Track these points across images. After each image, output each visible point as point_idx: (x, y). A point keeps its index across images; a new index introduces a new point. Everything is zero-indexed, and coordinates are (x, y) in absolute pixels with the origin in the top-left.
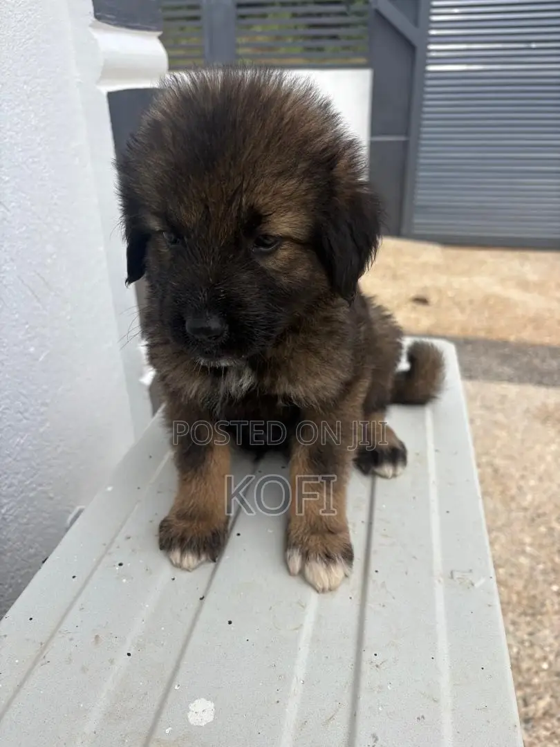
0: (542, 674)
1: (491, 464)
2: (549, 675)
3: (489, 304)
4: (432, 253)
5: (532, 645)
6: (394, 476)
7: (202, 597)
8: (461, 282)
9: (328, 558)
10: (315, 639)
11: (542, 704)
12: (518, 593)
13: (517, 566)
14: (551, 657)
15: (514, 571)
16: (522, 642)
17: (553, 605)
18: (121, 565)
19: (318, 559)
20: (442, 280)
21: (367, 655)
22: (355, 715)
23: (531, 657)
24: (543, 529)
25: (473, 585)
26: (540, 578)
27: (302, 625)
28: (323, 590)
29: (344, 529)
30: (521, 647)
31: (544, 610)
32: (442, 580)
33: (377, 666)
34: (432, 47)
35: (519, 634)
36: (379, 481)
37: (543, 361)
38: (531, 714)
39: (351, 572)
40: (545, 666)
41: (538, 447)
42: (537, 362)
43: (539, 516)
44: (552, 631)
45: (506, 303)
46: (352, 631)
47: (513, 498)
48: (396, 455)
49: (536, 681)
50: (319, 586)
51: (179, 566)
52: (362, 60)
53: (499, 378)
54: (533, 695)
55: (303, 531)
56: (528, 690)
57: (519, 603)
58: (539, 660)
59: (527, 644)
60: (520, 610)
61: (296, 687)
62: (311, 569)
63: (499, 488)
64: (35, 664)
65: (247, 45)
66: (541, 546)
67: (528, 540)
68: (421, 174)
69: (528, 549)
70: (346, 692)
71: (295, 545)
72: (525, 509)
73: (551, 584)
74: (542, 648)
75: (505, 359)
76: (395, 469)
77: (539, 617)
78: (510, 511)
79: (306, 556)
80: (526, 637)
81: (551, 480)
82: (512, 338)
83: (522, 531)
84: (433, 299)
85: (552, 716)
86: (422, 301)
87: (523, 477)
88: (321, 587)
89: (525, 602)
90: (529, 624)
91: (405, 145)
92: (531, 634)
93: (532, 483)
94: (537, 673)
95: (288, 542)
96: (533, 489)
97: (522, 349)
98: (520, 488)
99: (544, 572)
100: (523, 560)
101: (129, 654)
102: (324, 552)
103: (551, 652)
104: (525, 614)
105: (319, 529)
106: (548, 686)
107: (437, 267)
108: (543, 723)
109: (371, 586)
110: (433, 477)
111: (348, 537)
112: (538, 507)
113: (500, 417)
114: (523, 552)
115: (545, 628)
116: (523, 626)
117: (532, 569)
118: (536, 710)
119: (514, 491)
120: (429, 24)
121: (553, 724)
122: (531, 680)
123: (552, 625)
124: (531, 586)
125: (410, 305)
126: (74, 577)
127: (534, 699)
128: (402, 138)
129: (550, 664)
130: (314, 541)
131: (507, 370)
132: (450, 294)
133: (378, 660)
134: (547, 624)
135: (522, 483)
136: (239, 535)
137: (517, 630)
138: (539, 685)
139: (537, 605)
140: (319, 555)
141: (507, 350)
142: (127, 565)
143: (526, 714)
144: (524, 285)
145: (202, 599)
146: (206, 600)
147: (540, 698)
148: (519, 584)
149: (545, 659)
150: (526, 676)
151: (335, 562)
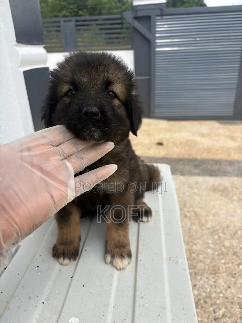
0: (221, 299)
1: (193, 211)
2: (223, 299)
3: (188, 144)
4: (163, 124)
5: (215, 287)
6: (147, 221)
7: (72, 277)
8: (176, 135)
9: (122, 256)
10: (118, 290)
11: (221, 312)
12: (208, 265)
13: (207, 253)
14: (224, 291)
15: (206, 256)
16: (211, 286)
17: (223, 268)
18: (38, 267)
19: (118, 257)
20: (168, 135)
21: (138, 294)
22: (134, 317)
23: (215, 292)
24: (216, 237)
25: (178, 262)
26: (216, 257)
27: (112, 284)
28: (120, 269)
29: (128, 244)
30: (211, 288)
31: (219, 271)
32: (166, 261)
33: (142, 297)
34: (157, 41)
35: (210, 282)
36: (141, 224)
37: (212, 166)
38: (217, 317)
39: (131, 261)
40: (221, 295)
41: (212, 203)
42: (209, 167)
43: (214, 231)
44: (223, 280)
45: (196, 143)
46: (132, 284)
47: (203, 225)
48: (148, 213)
49: (218, 302)
50: (119, 267)
51: (62, 264)
52: (130, 47)
53: (194, 174)
54: (217, 308)
55: (112, 247)
56: (215, 307)
57: (209, 269)
58: (219, 293)
59: (213, 286)
60: (209, 272)
61: (111, 309)
62: (115, 261)
63: (198, 221)
64: (5, 310)
65: (81, 42)
66: (216, 244)
67: (210, 242)
68: (157, 92)
69: (211, 246)
70: (130, 309)
71: (109, 252)
72: (209, 229)
73: (221, 260)
74: (220, 287)
75: (196, 166)
76: (148, 219)
77: (217, 275)
78: (202, 230)
79: (113, 257)
80: (213, 283)
81: (219, 216)
82: (199, 157)
83: (208, 238)
84: (165, 143)
85: (226, 316)
86: (160, 144)
87: (207, 215)
88: (119, 268)
89: (211, 268)
90: (213, 278)
91: (150, 80)
92: (215, 282)
93: (211, 217)
94: (218, 299)
95: (106, 251)
96: (212, 220)
97: (203, 162)
98: (206, 220)
99: (218, 255)
100: (209, 251)
101: (43, 303)
102: (120, 254)
103: (224, 289)
104: (211, 274)
105: (119, 246)
106: (223, 304)
107: (165, 130)
108: (222, 320)
109: (139, 266)
110: (162, 220)
111: (130, 248)
112: (214, 227)
113: (196, 191)
114: (209, 247)
115: (220, 278)
116: (211, 279)
117: (213, 254)
118: (219, 315)
119: (204, 222)
120: (156, 32)
121: (226, 320)
122: (216, 301)
123: (223, 277)
124: (213, 261)
125: (156, 146)
126: (18, 274)
127: (218, 310)
128: (148, 78)
129: (224, 294)
130: (116, 250)
131: (197, 171)
132: (172, 140)
133: (142, 295)
134: (221, 277)
135: (207, 218)
136: (86, 250)
137: (209, 281)
138: (220, 304)
139: (216, 269)
140: (118, 255)
141: (197, 163)
142: (40, 266)
143: (215, 317)
144: (202, 135)
145: (72, 278)
146: (74, 278)
147: (220, 309)
148: (208, 261)
149: (221, 292)
150: (214, 300)
151: (124, 258)
